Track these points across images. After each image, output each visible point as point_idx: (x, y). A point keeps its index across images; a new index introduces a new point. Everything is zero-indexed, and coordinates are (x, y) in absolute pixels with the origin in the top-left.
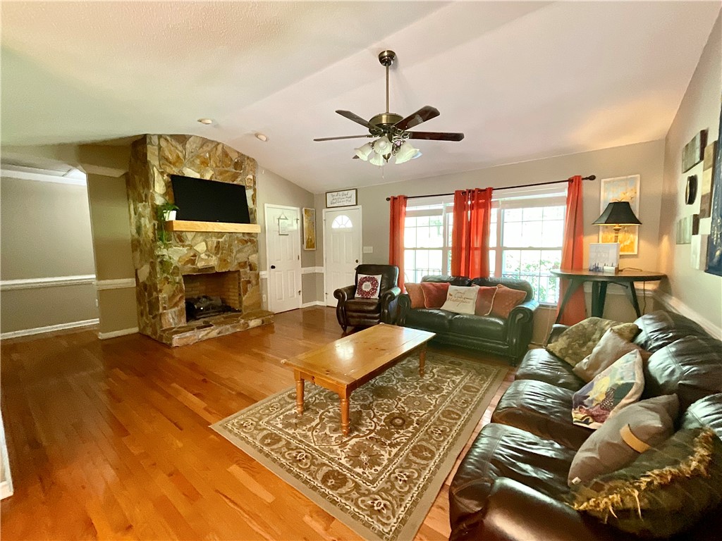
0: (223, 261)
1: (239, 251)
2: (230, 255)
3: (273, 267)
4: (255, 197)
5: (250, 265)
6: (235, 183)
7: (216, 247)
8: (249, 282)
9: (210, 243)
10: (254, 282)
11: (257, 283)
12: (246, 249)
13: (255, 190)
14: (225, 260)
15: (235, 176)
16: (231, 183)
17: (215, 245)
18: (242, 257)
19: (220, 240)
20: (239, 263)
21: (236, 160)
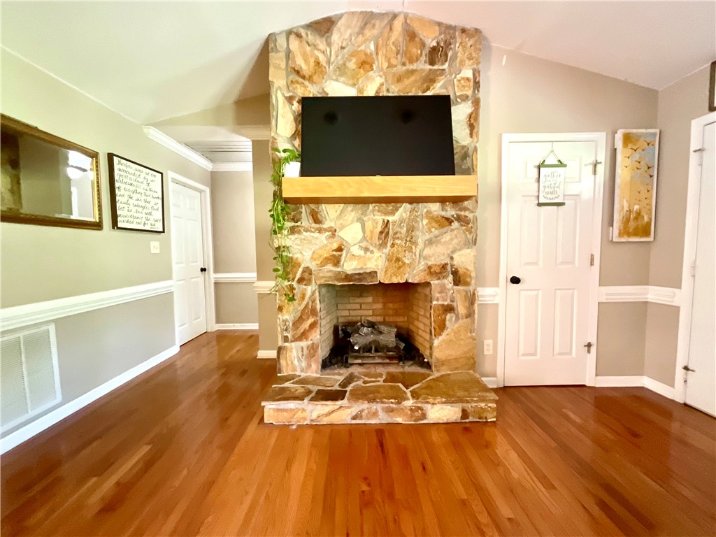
0: (395, 261)
1: (430, 242)
2: (410, 250)
3: (515, 280)
4: (476, 119)
5: (455, 273)
6: (429, 93)
7: (381, 233)
8: (449, 309)
9: (369, 225)
10: (461, 309)
11: (470, 315)
12: (447, 237)
13: (476, 103)
14: (398, 260)
15: (430, 79)
16: (420, 94)
17: (379, 229)
18: (437, 255)
19: (391, 218)
20: (430, 268)
21: (434, 44)
